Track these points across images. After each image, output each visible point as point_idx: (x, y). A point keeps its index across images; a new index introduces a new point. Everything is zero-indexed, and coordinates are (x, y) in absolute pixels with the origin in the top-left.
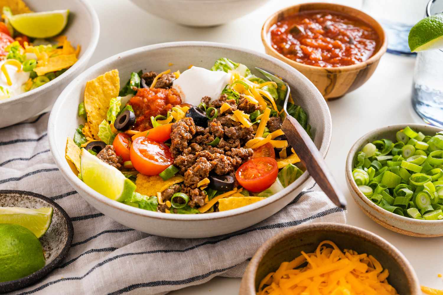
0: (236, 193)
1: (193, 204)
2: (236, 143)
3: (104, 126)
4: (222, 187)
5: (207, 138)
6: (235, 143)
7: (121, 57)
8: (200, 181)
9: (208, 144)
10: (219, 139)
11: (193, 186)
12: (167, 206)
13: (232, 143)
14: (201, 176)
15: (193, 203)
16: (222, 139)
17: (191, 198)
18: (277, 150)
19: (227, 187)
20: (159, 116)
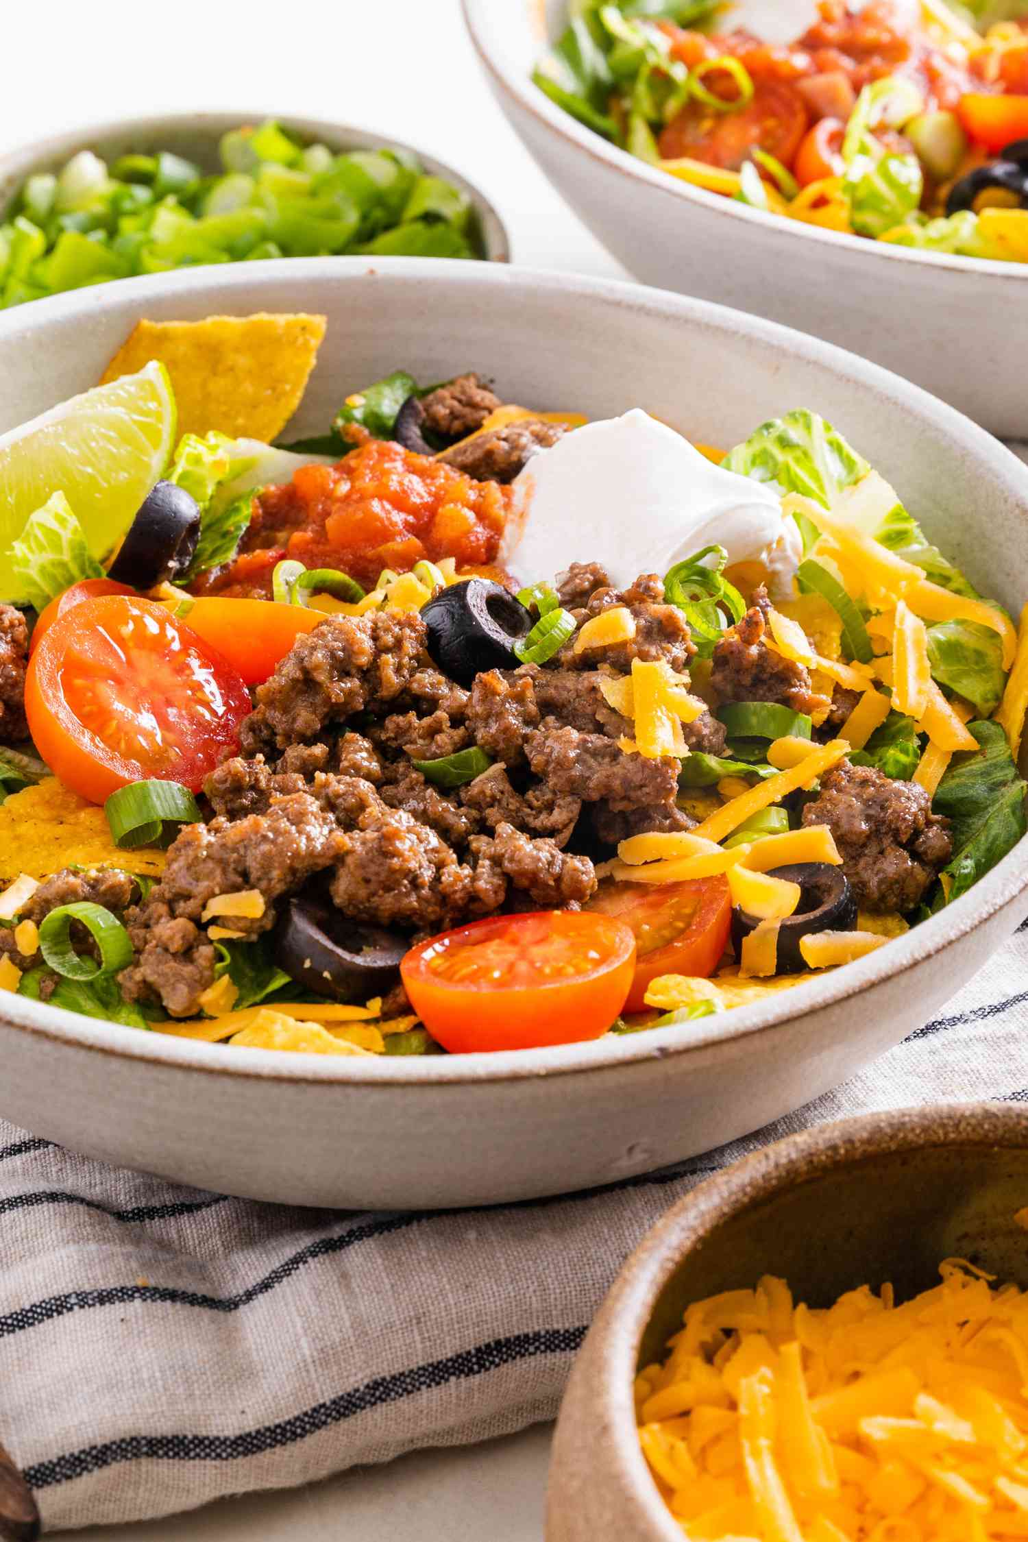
0: (367, 1022)
1: (129, 984)
2: (556, 811)
3: (55, 525)
4: (307, 964)
5: (432, 732)
6: (551, 813)
7: (380, 272)
8: (220, 894)
9: (415, 761)
10: (483, 762)
11: (182, 904)
12: (15, 943)
13: (536, 803)
14: (245, 875)
15: (131, 978)
16: (501, 766)
17: (134, 957)
18: (740, 921)
19: (326, 974)
20: (337, 575)
